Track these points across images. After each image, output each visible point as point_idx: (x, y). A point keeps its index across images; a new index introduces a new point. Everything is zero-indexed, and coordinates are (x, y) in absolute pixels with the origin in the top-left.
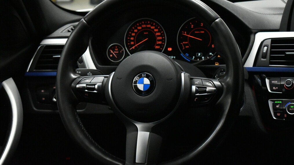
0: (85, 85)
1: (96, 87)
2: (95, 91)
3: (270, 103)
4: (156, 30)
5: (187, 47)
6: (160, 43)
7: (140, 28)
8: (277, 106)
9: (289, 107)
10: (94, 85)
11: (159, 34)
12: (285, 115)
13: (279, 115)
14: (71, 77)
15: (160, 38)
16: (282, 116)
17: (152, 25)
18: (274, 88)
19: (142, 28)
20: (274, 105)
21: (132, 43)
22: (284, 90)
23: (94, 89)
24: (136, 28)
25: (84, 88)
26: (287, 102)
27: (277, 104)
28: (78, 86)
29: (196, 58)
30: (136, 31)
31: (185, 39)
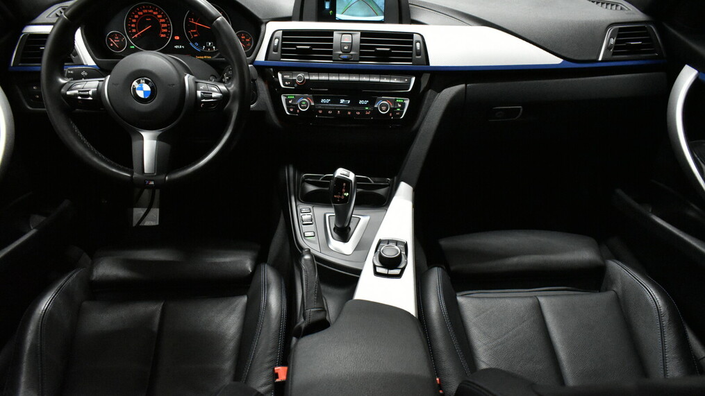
0: (76, 92)
1: (90, 93)
2: (90, 98)
3: (283, 98)
4: (159, 16)
5: (195, 36)
6: (165, 30)
7: (141, 13)
8: (290, 102)
9: (301, 104)
10: (88, 91)
11: (164, 21)
12: (298, 111)
13: (292, 110)
14: (58, 82)
15: (165, 25)
16: (295, 112)
17: (155, 11)
18: (286, 83)
19: (144, 14)
20: (287, 100)
21: (134, 31)
22: (296, 85)
23: (88, 96)
24: (136, 14)
25: (76, 95)
26: (299, 98)
27: (290, 99)
28: (68, 93)
29: (207, 48)
30: (136, 16)
31: (193, 26)
